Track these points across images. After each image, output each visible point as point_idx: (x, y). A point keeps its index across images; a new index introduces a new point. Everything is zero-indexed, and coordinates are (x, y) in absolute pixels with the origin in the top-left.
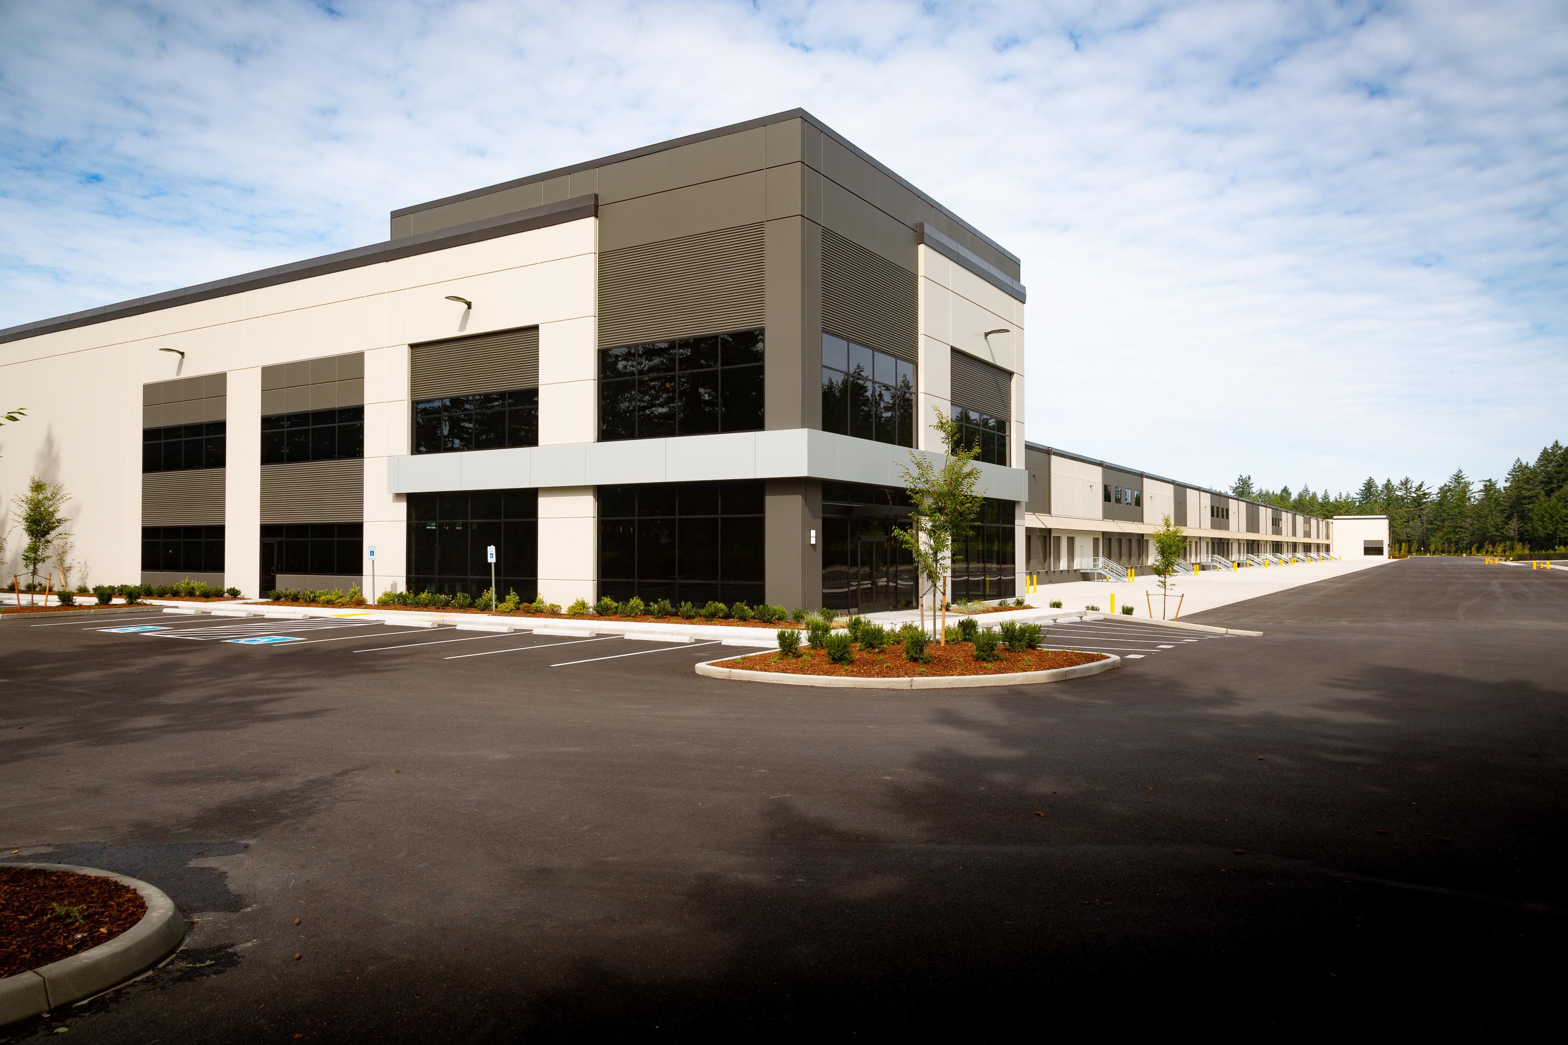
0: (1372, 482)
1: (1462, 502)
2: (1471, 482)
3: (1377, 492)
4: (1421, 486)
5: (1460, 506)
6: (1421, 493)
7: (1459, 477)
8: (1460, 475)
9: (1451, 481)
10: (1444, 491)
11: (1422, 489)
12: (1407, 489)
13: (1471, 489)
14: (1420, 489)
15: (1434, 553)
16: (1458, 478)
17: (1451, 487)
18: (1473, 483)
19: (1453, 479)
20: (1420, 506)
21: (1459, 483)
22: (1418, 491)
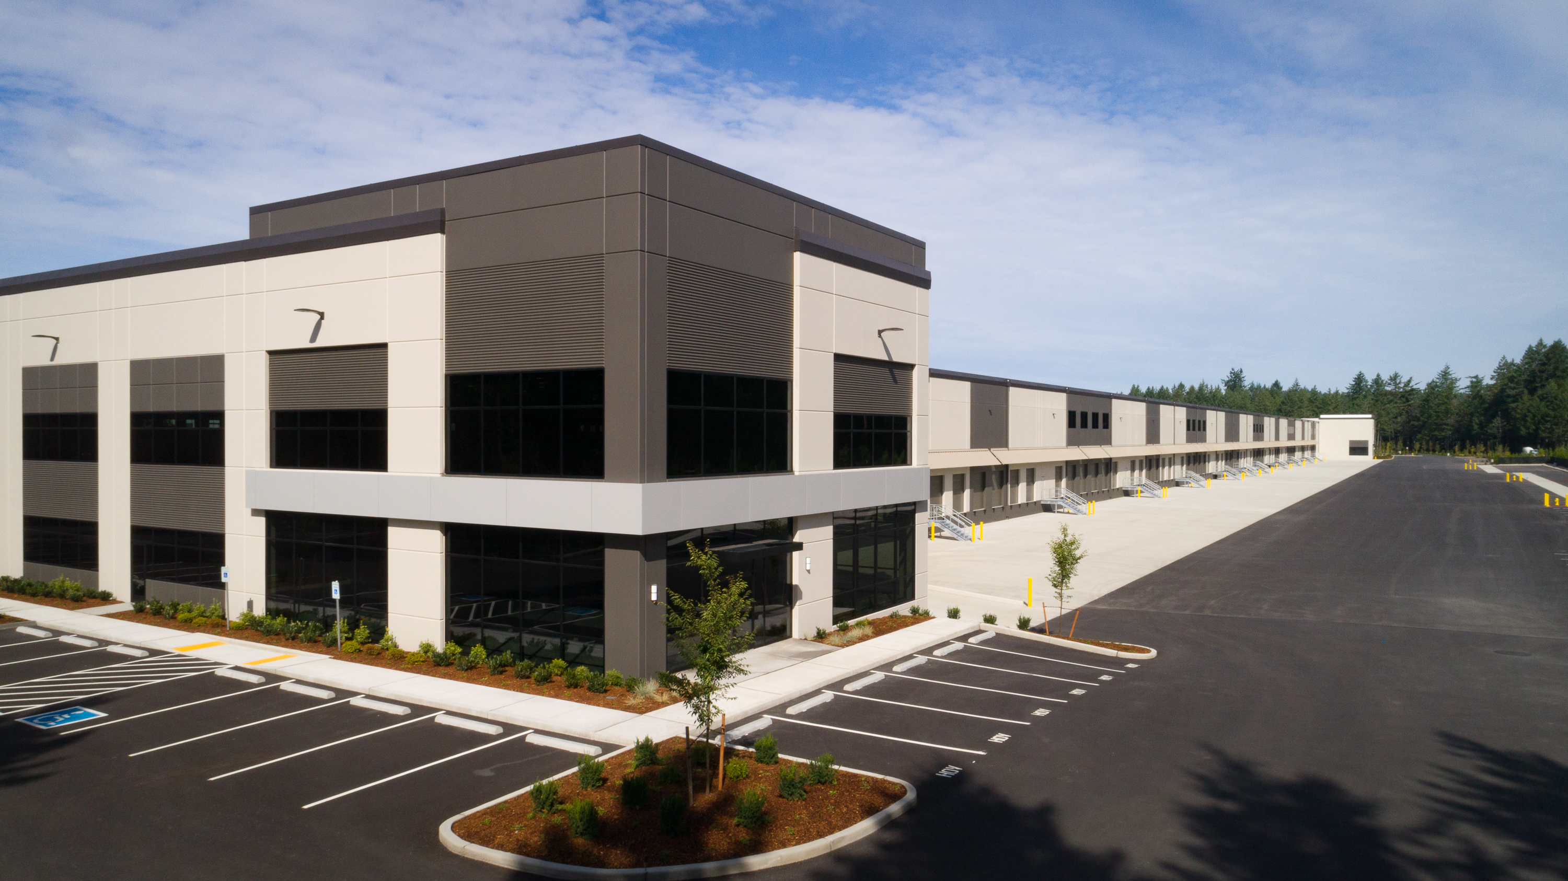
0: (1363, 377)
1: (1448, 399)
2: (1458, 378)
3: (1367, 386)
4: (1409, 381)
5: (1446, 403)
6: (1409, 388)
7: (1447, 373)
8: (1448, 371)
9: (1438, 377)
10: (1432, 386)
11: (1411, 385)
12: (1396, 384)
13: (1458, 385)
14: (1409, 384)
15: (1419, 451)
16: (1445, 374)
17: (1438, 384)
18: (1460, 379)
19: (1441, 376)
20: (1408, 401)
21: (1446, 379)
22: (1406, 386)
